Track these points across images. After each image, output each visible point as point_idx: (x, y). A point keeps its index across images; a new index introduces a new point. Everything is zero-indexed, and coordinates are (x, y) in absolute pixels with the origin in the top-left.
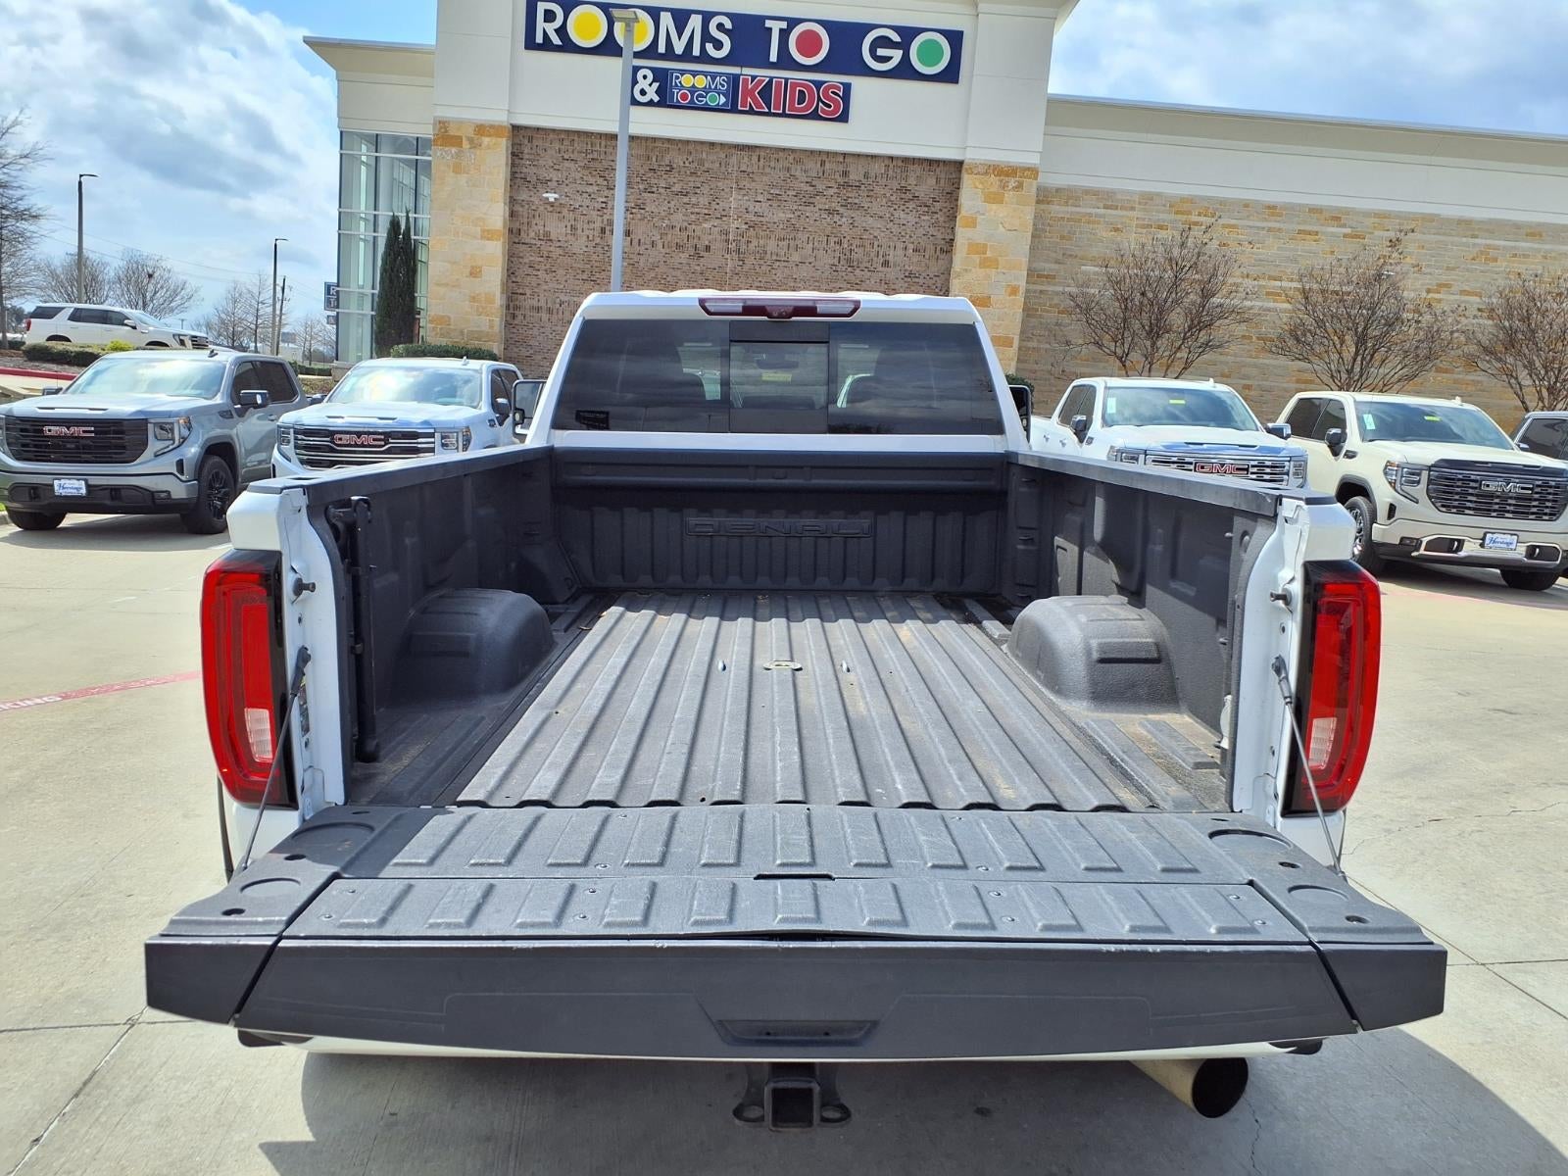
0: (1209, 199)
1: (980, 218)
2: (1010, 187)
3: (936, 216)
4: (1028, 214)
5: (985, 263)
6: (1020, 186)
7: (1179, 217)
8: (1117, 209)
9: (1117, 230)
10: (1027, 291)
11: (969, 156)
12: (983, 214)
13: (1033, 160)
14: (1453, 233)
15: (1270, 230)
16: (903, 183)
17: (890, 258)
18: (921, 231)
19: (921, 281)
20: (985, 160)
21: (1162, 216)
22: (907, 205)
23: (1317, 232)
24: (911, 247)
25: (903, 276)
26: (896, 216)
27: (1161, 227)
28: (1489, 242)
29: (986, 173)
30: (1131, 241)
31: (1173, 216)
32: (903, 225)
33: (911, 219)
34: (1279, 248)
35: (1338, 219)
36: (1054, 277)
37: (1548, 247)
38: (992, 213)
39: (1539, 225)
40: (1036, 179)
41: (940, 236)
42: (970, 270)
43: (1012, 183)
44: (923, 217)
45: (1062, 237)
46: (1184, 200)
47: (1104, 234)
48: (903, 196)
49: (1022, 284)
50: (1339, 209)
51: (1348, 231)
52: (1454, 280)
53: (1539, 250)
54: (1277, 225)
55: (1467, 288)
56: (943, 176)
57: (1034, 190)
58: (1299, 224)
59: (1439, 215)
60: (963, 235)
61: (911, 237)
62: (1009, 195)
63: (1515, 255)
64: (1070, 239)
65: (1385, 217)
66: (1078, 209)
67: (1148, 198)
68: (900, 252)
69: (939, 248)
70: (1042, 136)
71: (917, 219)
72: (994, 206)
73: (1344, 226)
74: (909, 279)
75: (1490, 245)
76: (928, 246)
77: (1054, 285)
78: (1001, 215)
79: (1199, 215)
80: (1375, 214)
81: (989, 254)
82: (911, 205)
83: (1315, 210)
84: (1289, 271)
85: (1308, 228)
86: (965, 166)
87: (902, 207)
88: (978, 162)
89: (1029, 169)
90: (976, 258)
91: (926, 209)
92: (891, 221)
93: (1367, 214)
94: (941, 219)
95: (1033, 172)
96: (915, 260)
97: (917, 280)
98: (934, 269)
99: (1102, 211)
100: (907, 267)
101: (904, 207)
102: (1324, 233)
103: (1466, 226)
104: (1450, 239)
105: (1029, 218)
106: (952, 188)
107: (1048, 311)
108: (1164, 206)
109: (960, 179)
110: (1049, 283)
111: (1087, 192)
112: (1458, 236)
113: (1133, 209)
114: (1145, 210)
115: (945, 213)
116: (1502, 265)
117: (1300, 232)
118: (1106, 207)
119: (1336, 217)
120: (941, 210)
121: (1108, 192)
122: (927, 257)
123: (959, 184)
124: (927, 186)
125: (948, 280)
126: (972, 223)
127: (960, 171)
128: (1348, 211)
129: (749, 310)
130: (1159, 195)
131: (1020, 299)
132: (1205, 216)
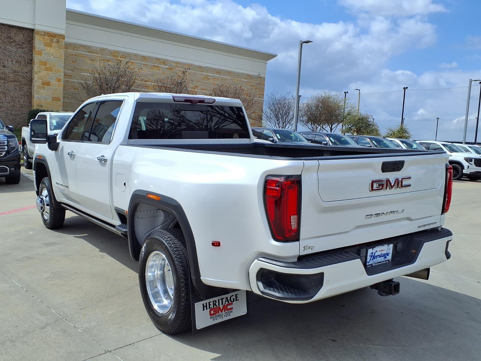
0: (123, 52)
1: (43, 52)
2: (54, 41)
3: (24, 49)
4: (62, 52)
5: (46, 69)
6: (58, 42)
7: (114, 58)
8: (92, 53)
9: (92, 60)
10: (64, 81)
11: (37, 28)
12: (44, 51)
13: (63, 32)
14: (198, 70)
15: (144, 65)
16: (9, 35)
17: (6, 64)
18: (18, 55)
19: (20, 74)
20: (43, 30)
21: (108, 57)
22: (11, 44)
23: (159, 67)
24: (14, 61)
25: (12, 72)
26: (7, 47)
27: (108, 61)
28: (207, 74)
29: (44, 35)
30: (99, 65)
31: (112, 57)
32: (11, 52)
33: (14, 49)
34: (148, 71)
35: (164, 63)
36: (71, 76)
37: (222, 76)
38: (48, 51)
39: (220, 69)
40: (64, 39)
41: (26, 57)
42: (41, 72)
43: (55, 40)
44: (19, 50)
45: (73, 62)
46: (115, 51)
47: (88, 62)
48: (9, 40)
49: (62, 78)
50: (165, 60)
51: (168, 67)
52: (199, 85)
53: (220, 77)
54: (146, 63)
55: (203, 88)
56: (26, 34)
57: (64, 43)
58: (153, 63)
59: (193, 64)
60: (37, 58)
61: (14, 56)
62: (54, 44)
63: (214, 78)
64: (76, 62)
65: (178, 64)
66: (78, 52)
67: (103, 50)
68: (11, 63)
69: (26, 62)
70: (65, 24)
71: (16, 50)
72: (49, 48)
73: (167, 65)
74: (15, 73)
75: (207, 75)
76: (22, 61)
77: (71, 79)
78: (52, 52)
79: (121, 57)
80: (175, 62)
81: (48, 66)
82: (13, 44)
83: (157, 59)
84: (151, 79)
85: (156, 65)
86: (35, 32)
87: (9, 45)
88: (41, 30)
89: (61, 35)
90: (43, 67)
91: (20, 46)
92: (5, 50)
93: (173, 62)
94: (27, 51)
95: (63, 37)
96: (17, 66)
97: (18, 74)
98: (26, 70)
99: (87, 53)
100: (13, 68)
101: (10, 45)
102: (161, 67)
103: (200, 68)
104: (196, 72)
105: (63, 53)
106: (30, 39)
107: (70, 89)
108: (108, 53)
109: (33, 36)
110: (69, 78)
111: (81, 46)
112: (199, 71)
113: (98, 53)
114: (102, 54)
115: (28, 49)
116: (211, 81)
117: (154, 66)
118: (88, 52)
119: (164, 62)
120: (26, 47)
121: (88, 47)
122: (22, 65)
123: (33, 38)
124: (20, 37)
125: (31, 75)
126: (40, 53)
127: (33, 33)
128: (167, 61)
129: (186, 101)
130: (107, 49)
131: (62, 83)
132: (123, 58)
